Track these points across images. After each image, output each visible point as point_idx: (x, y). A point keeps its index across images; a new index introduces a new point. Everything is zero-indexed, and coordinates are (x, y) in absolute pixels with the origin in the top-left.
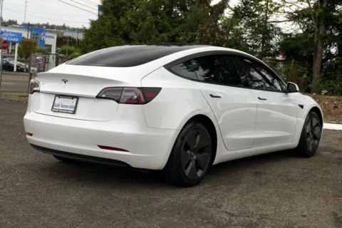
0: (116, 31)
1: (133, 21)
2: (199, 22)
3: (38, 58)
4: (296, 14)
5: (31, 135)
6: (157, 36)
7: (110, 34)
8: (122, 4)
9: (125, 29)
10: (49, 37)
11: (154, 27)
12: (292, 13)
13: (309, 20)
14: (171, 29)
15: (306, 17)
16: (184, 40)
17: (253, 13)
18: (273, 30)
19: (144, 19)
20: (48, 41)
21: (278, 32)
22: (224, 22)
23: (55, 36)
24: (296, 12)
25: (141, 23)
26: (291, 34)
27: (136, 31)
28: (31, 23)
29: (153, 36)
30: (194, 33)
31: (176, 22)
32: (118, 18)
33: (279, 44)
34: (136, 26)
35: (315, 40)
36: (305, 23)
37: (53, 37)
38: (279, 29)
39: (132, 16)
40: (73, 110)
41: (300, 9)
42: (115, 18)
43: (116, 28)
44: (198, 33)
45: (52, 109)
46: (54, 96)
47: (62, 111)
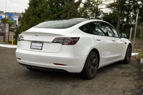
0: (35, 13)
1: (41, 9)
2: (69, 9)
3: (1, 25)
4: (109, 5)
5: (20, 59)
6: (52, 15)
7: (32, 15)
8: (37, 2)
9: (38, 12)
10: (15, 17)
11: (50, 11)
12: (108, 5)
13: (115, 8)
14: (58, 12)
15: (113, 6)
16: (63, 16)
17: (91, 5)
18: (100, 12)
19: (46, 8)
20: (15, 19)
21: (102, 13)
22: (80, 9)
23: (18, 17)
24: (109, 4)
25: (45, 10)
26: (107, 13)
27: (43, 13)
28: (9, 12)
29: (50, 15)
30: (67, 14)
31: (60, 9)
32: (35, 8)
33: (102, 18)
34: (43, 11)
35: (117, 16)
36: (113, 9)
37: (17, 17)
38: (102, 11)
39: (41, 7)
40: (41, 48)
41: (111, 3)
42: (34, 8)
43: (35, 12)
44: (69, 14)
45: (30, 48)
46: (31, 42)
47: (36, 49)
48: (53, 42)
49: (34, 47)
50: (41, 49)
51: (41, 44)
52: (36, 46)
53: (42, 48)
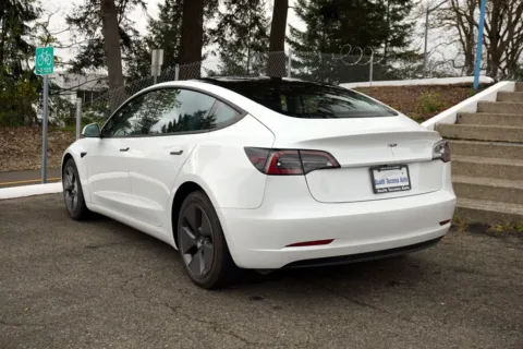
45: (375, 191)
46: (368, 170)
47: (394, 189)
49: (386, 185)
50: (410, 187)
51: (404, 169)
52: (389, 182)
53: (409, 182)
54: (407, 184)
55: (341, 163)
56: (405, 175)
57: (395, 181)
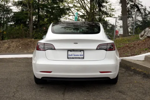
45: (68, 58)
46: (67, 51)
47: (76, 58)
48: (97, 49)
49: (73, 56)
50: (83, 58)
51: (82, 52)
52: (74, 55)
53: (84, 56)
54: (83, 57)
55: (56, 48)
56: (82, 54)
57: (77, 55)
